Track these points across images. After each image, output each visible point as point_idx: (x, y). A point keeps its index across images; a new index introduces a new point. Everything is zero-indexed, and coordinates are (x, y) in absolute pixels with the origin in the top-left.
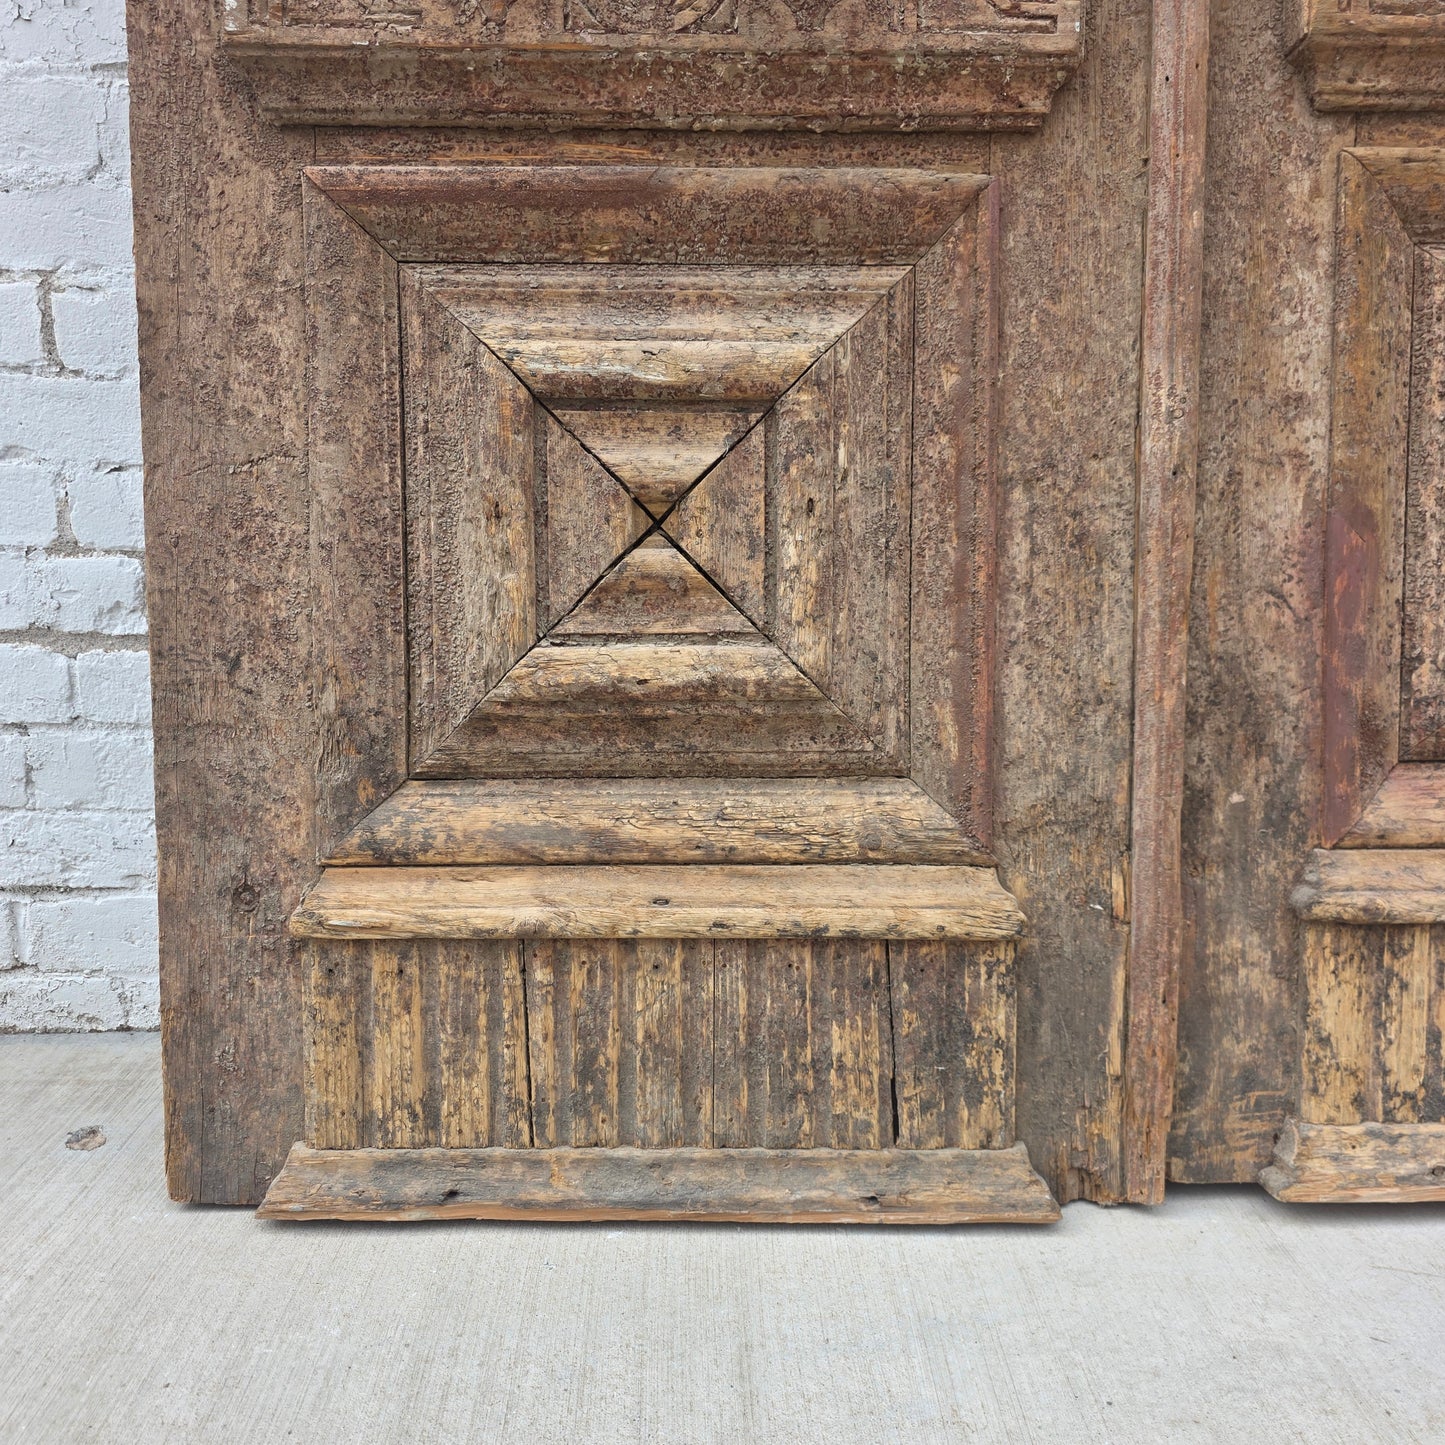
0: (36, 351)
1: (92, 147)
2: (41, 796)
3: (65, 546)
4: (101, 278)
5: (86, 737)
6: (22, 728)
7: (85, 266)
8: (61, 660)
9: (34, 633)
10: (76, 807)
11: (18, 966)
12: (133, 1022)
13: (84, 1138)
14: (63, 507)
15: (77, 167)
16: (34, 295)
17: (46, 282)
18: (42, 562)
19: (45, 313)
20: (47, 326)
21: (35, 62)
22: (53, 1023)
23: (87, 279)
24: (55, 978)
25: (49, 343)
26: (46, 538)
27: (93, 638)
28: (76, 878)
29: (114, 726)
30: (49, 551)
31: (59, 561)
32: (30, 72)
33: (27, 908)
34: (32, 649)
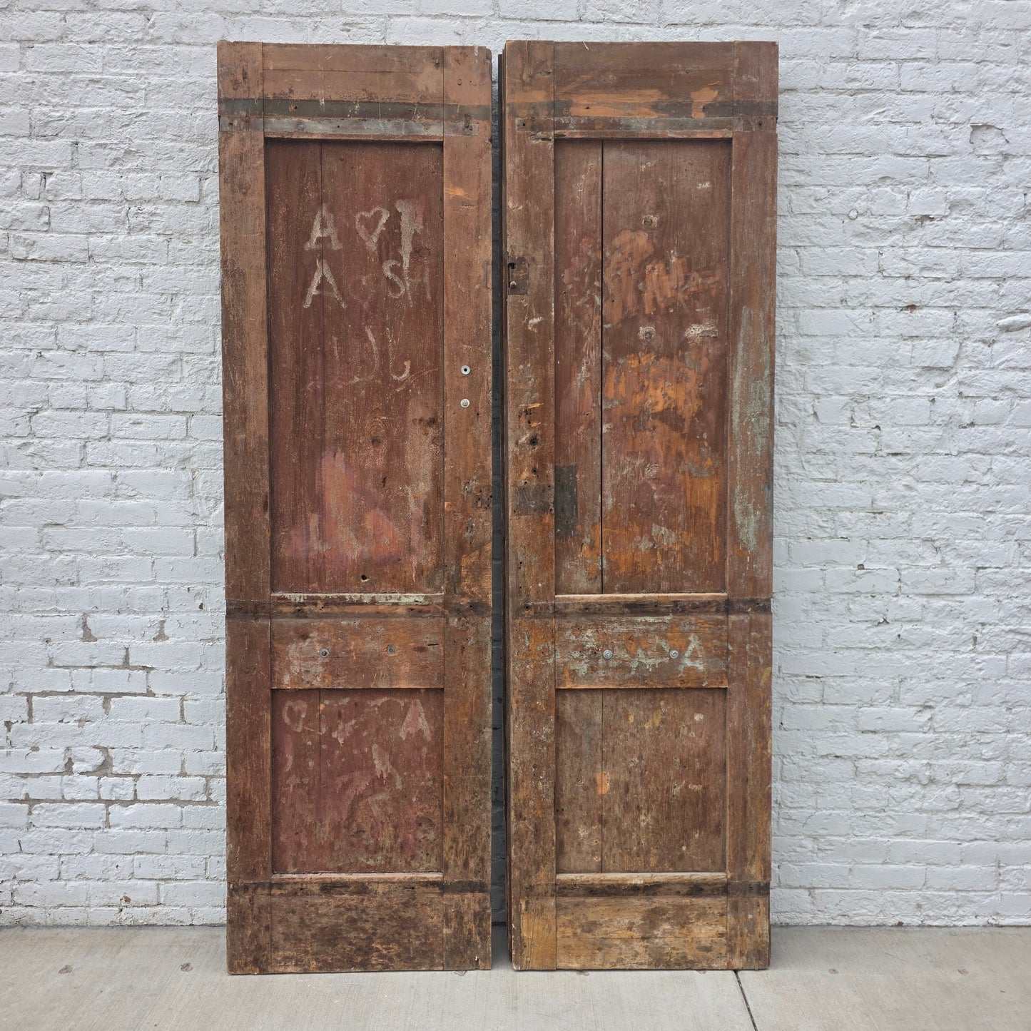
0: (178, 717)
1: (199, 661)
2: (170, 850)
3: (183, 774)
4: (199, 697)
5: (185, 832)
6: (166, 829)
7: (194, 693)
8: (179, 809)
9: (171, 800)
10: (181, 854)
11: (159, 904)
12: (195, 923)
13: (186, 967)
14: (183, 763)
15: (194, 667)
16: (179, 702)
17: (183, 698)
18: (175, 779)
19: (182, 707)
20: (182, 711)
21: (184, 638)
22: (169, 923)
23: (195, 697)
24: (171, 908)
25: (182, 715)
26: (178, 772)
27: (190, 802)
28: (179, 876)
29: (194, 829)
30: (178, 776)
31: (181, 779)
32: (182, 641)
33: (163, 886)
34: (171, 805)
